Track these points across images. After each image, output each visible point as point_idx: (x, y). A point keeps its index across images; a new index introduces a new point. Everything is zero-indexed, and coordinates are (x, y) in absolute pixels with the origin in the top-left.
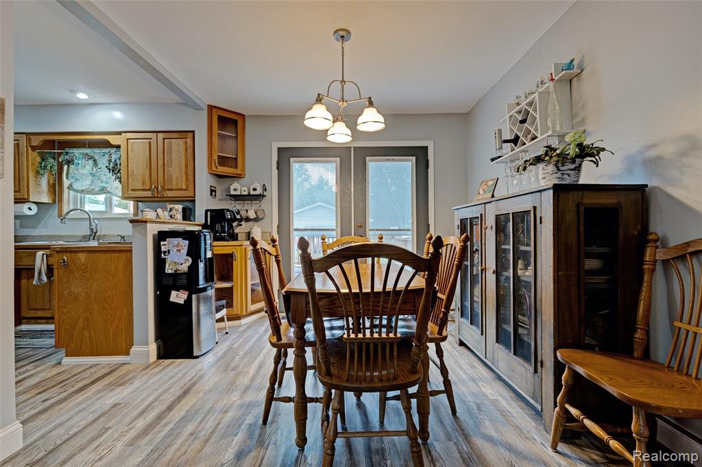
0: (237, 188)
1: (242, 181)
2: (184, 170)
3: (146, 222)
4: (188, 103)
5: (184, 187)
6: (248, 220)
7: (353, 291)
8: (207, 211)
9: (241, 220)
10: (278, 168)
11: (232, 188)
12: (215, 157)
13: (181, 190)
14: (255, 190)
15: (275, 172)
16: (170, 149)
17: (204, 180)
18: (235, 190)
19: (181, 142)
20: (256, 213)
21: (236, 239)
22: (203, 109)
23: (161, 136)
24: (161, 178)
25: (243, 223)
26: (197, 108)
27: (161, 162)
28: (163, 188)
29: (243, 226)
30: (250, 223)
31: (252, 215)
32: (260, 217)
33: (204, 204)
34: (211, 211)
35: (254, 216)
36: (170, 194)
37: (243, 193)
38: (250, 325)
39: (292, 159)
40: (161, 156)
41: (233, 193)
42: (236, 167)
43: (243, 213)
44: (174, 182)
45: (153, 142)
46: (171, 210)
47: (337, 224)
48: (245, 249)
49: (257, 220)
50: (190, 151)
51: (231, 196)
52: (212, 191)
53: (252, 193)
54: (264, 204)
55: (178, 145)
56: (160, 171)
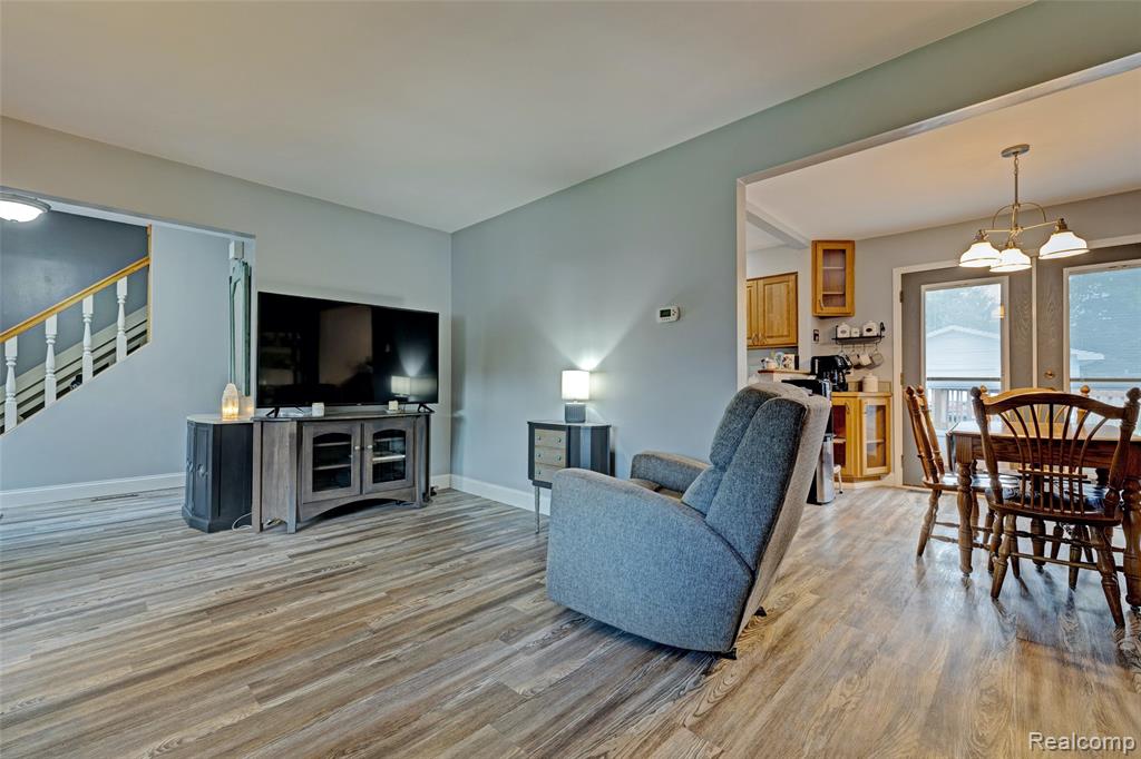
0: (845, 329)
1: (851, 320)
2: (785, 316)
3: (772, 372)
4: (790, 243)
5: (785, 333)
6: (858, 366)
7: (1031, 436)
8: (814, 359)
9: (849, 368)
10: (902, 300)
11: (839, 330)
12: (820, 297)
13: (782, 336)
14: (869, 330)
15: (898, 306)
16: (771, 294)
17: (807, 323)
18: (843, 332)
19: (783, 286)
20: (871, 358)
21: (846, 390)
22: (807, 247)
23: (761, 282)
24: (761, 326)
25: (852, 371)
26: (800, 247)
27: (761, 310)
28: (763, 335)
29: (852, 374)
30: (861, 370)
31: (865, 360)
32: (877, 363)
33: (807, 351)
34: (818, 358)
35: (869, 362)
36: (770, 341)
37: (855, 335)
38: (866, 492)
39: (923, 287)
40: (761, 303)
41: (840, 335)
42: (844, 305)
43: (854, 360)
44: (775, 329)
45: (754, 290)
46: (785, 359)
47: (1002, 371)
48: (860, 401)
49: (870, 367)
50: (792, 295)
51: (837, 339)
52: (816, 335)
53: (866, 334)
54: (882, 348)
55: (780, 290)
56: (761, 319)
